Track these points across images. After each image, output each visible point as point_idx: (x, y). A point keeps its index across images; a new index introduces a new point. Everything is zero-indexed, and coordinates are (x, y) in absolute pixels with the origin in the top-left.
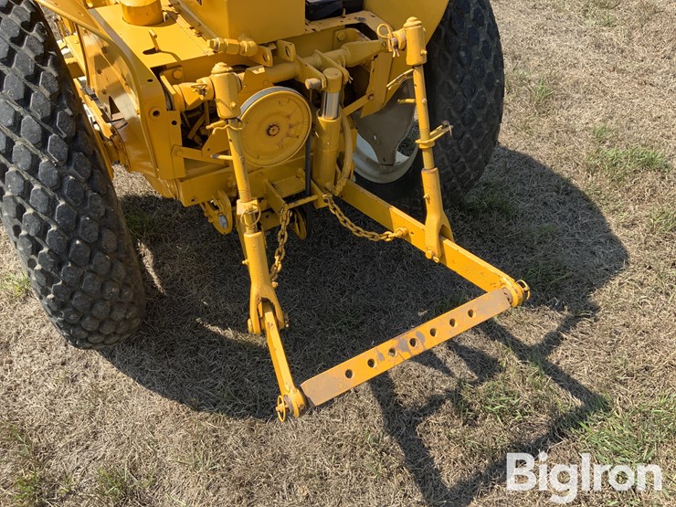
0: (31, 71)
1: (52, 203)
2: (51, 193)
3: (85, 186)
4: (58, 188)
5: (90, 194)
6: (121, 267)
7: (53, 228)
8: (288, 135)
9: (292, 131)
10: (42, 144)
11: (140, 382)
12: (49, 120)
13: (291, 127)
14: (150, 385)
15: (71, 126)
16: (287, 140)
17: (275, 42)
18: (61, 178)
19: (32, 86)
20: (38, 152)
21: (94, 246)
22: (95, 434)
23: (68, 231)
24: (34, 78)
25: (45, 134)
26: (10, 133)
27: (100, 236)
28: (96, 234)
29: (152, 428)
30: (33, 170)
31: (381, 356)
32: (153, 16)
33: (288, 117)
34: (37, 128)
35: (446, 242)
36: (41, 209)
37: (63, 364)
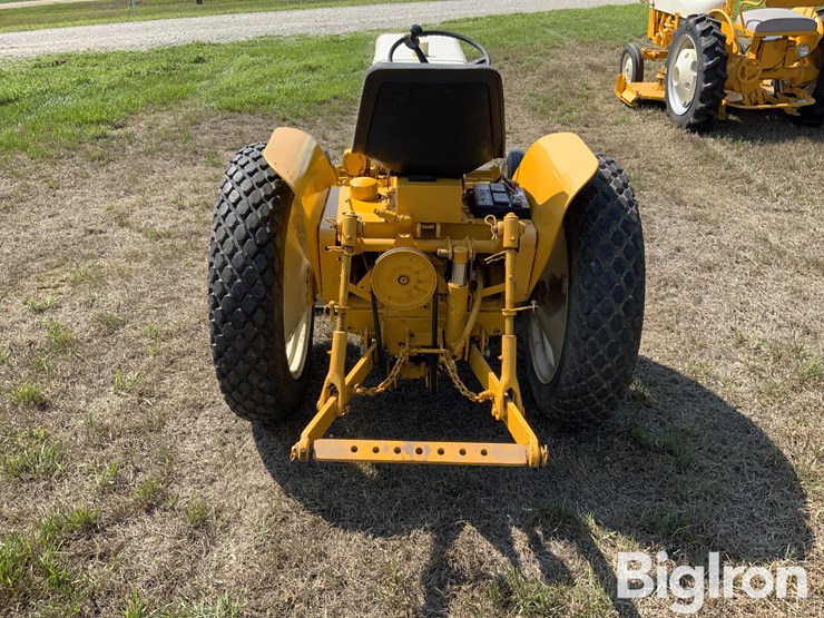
0: (257, 201)
1: (233, 278)
2: (235, 273)
3: (257, 276)
4: (240, 272)
5: (259, 281)
6: (262, 340)
7: (229, 295)
8: (416, 288)
9: (420, 286)
10: (242, 242)
11: (265, 462)
12: (254, 230)
13: (419, 281)
14: (269, 466)
15: (264, 238)
16: (415, 291)
17: (435, 224)
18: (244, 266)
19: (253, 209)
20: (239, 247)
21: (249, 316)
22: (213, 480)
23: (237, 300)
24: (256, 206)
25: (247, 237)
26: (229, 232)
27: (255, 311)
28: (252, 309)
29: (250, 494)
30: (231, 256)
31: (386, 449)
32: (367, 196)
33: (418, 273)
34: (244, 232)
35: (511, 405)
36: (226, 281)
37: (226, 432)
